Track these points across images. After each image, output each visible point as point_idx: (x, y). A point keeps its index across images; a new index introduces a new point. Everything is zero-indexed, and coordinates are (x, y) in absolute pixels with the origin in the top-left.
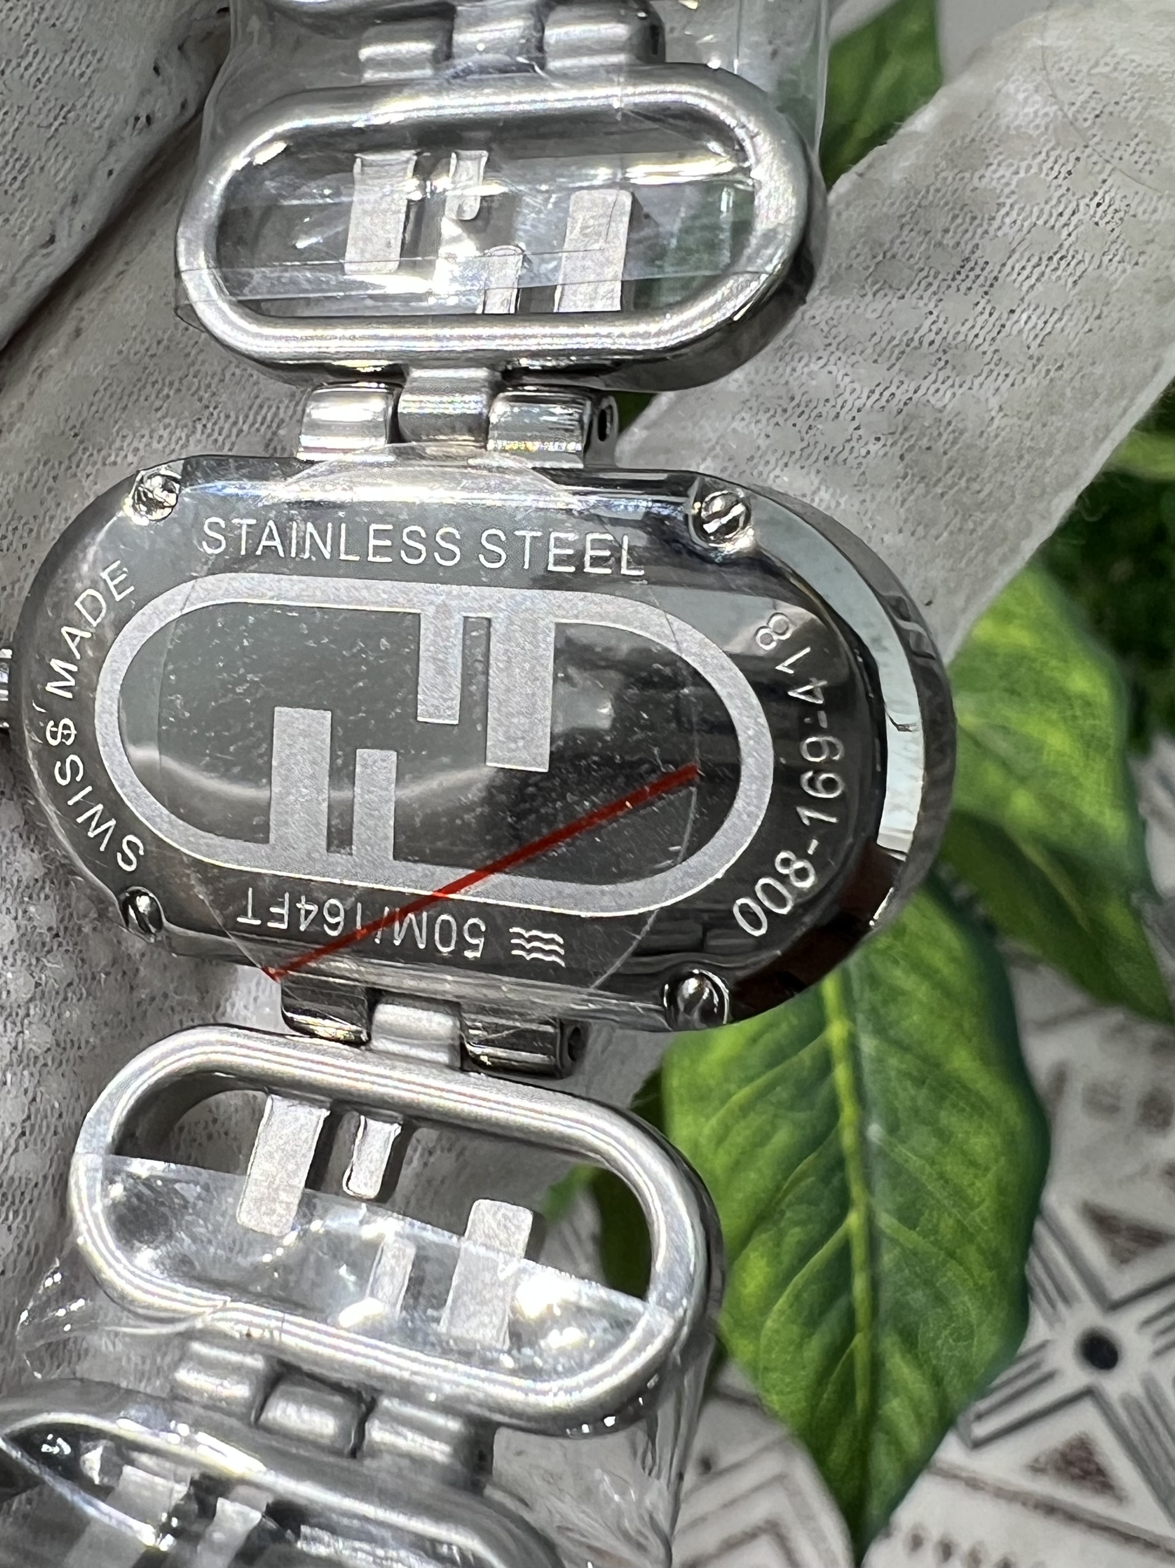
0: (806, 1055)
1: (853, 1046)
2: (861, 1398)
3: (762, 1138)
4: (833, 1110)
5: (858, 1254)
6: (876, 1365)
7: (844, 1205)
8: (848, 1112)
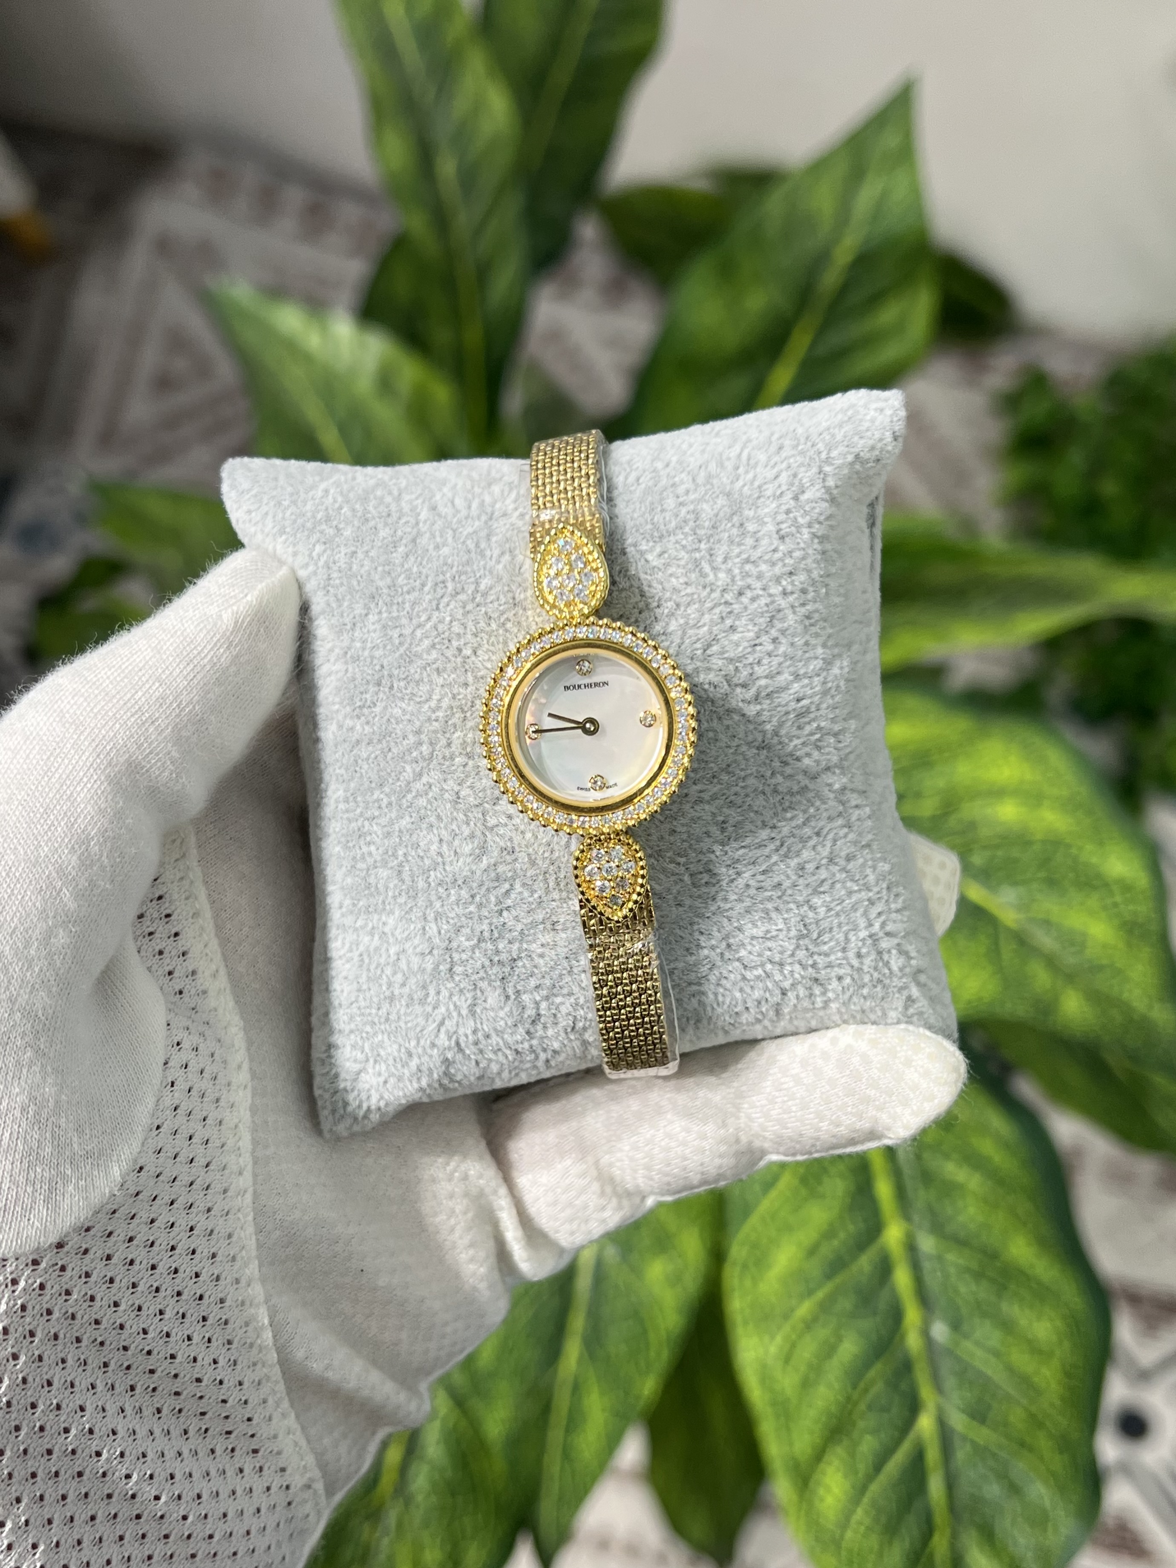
0: (865, 1263)
1: (911, 1248)
3: (829, 1350)
4: (896, 1315)
5: (933, 1455)
7: (914, 1407)
8: (912, 1315)
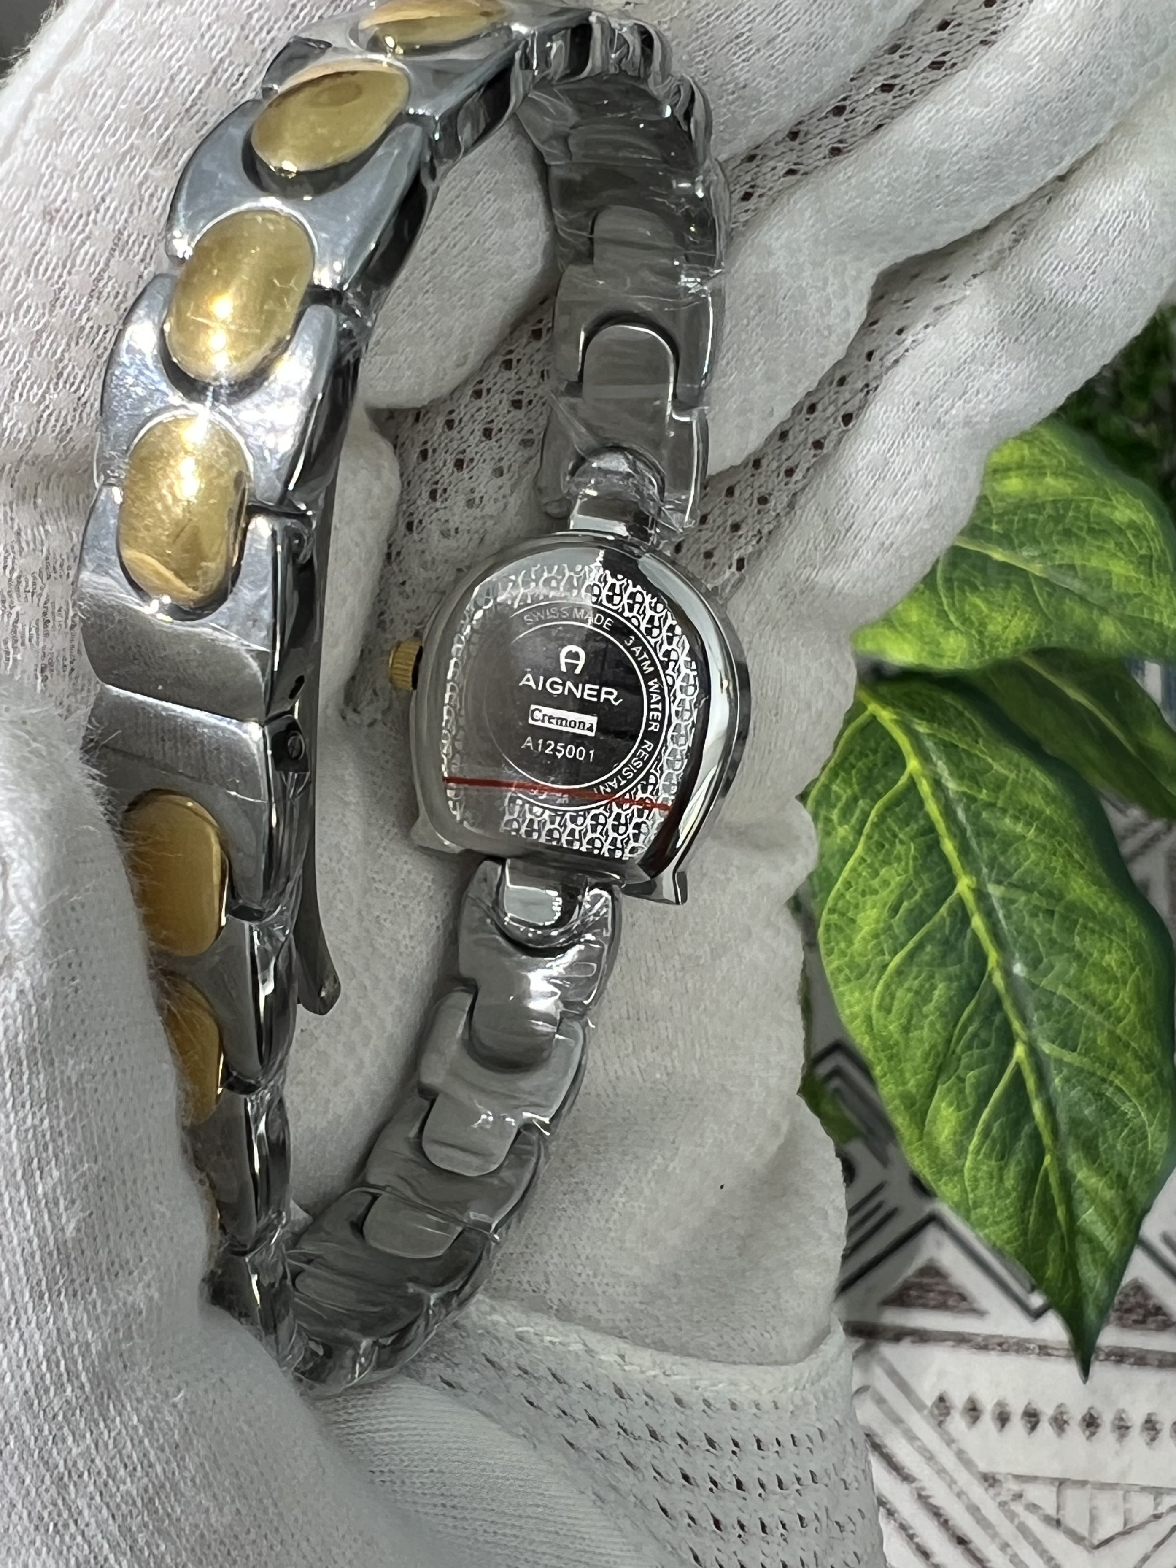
2: (1061, 1212)
6: (1066, 1179)
